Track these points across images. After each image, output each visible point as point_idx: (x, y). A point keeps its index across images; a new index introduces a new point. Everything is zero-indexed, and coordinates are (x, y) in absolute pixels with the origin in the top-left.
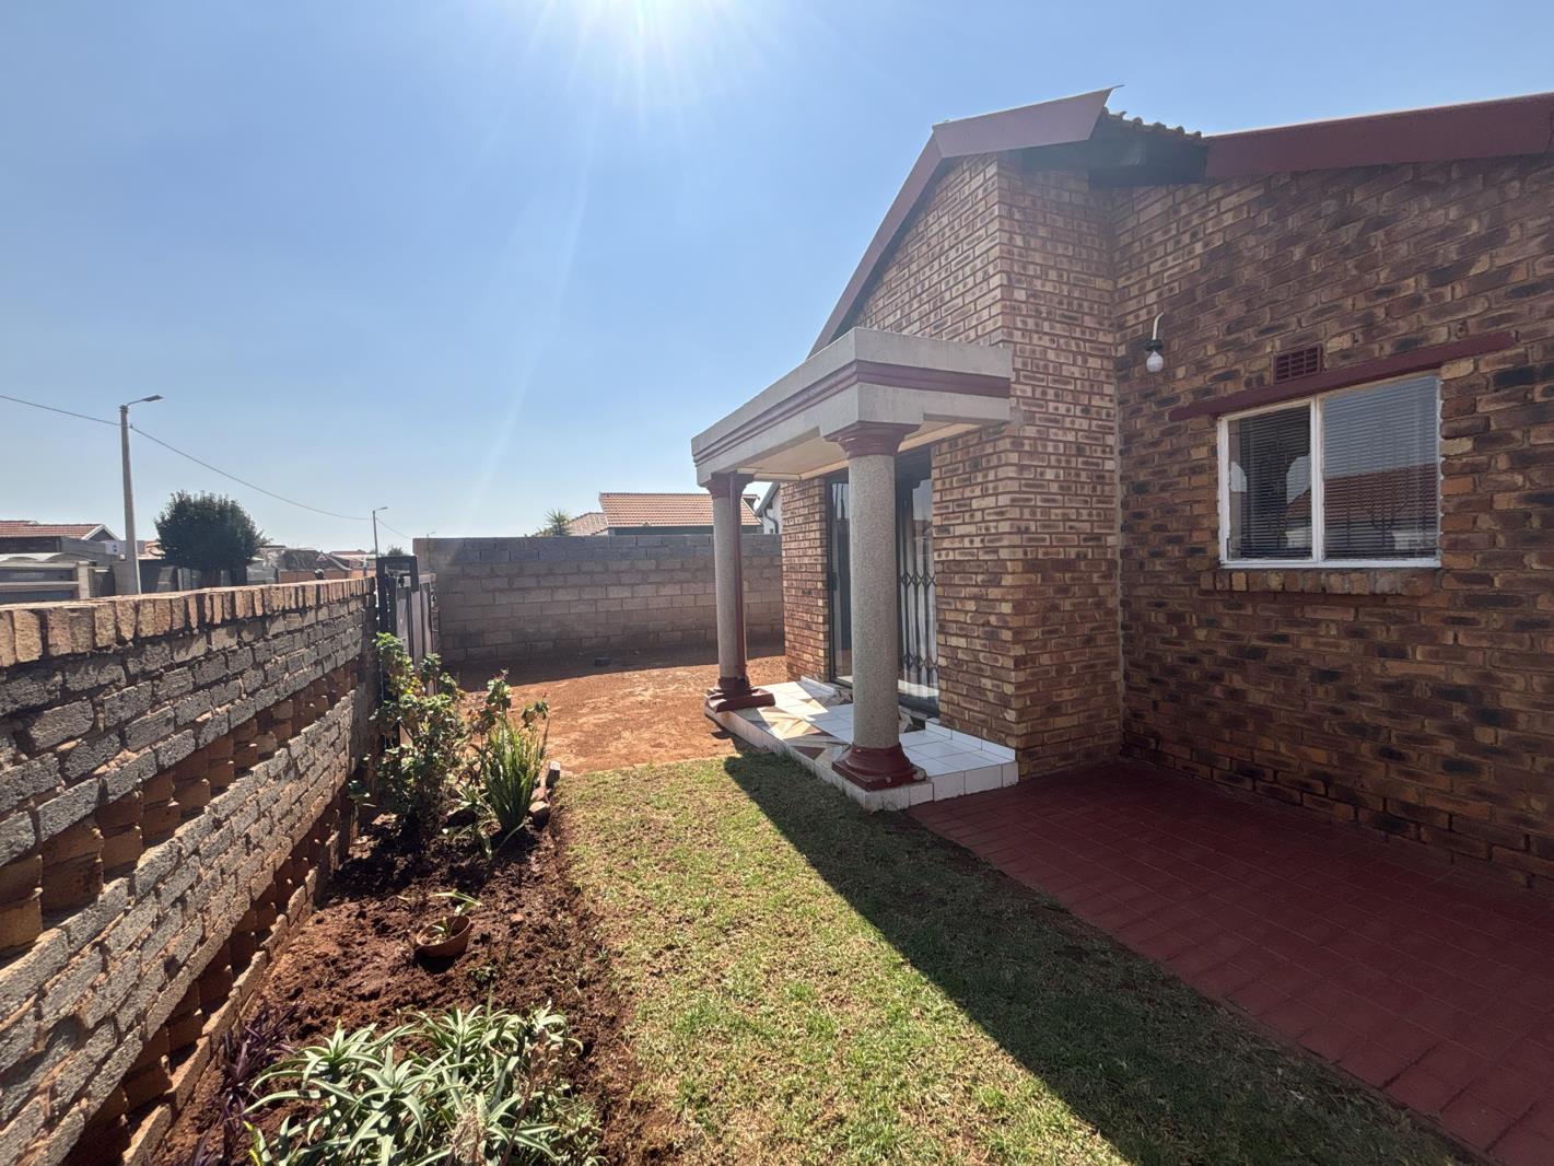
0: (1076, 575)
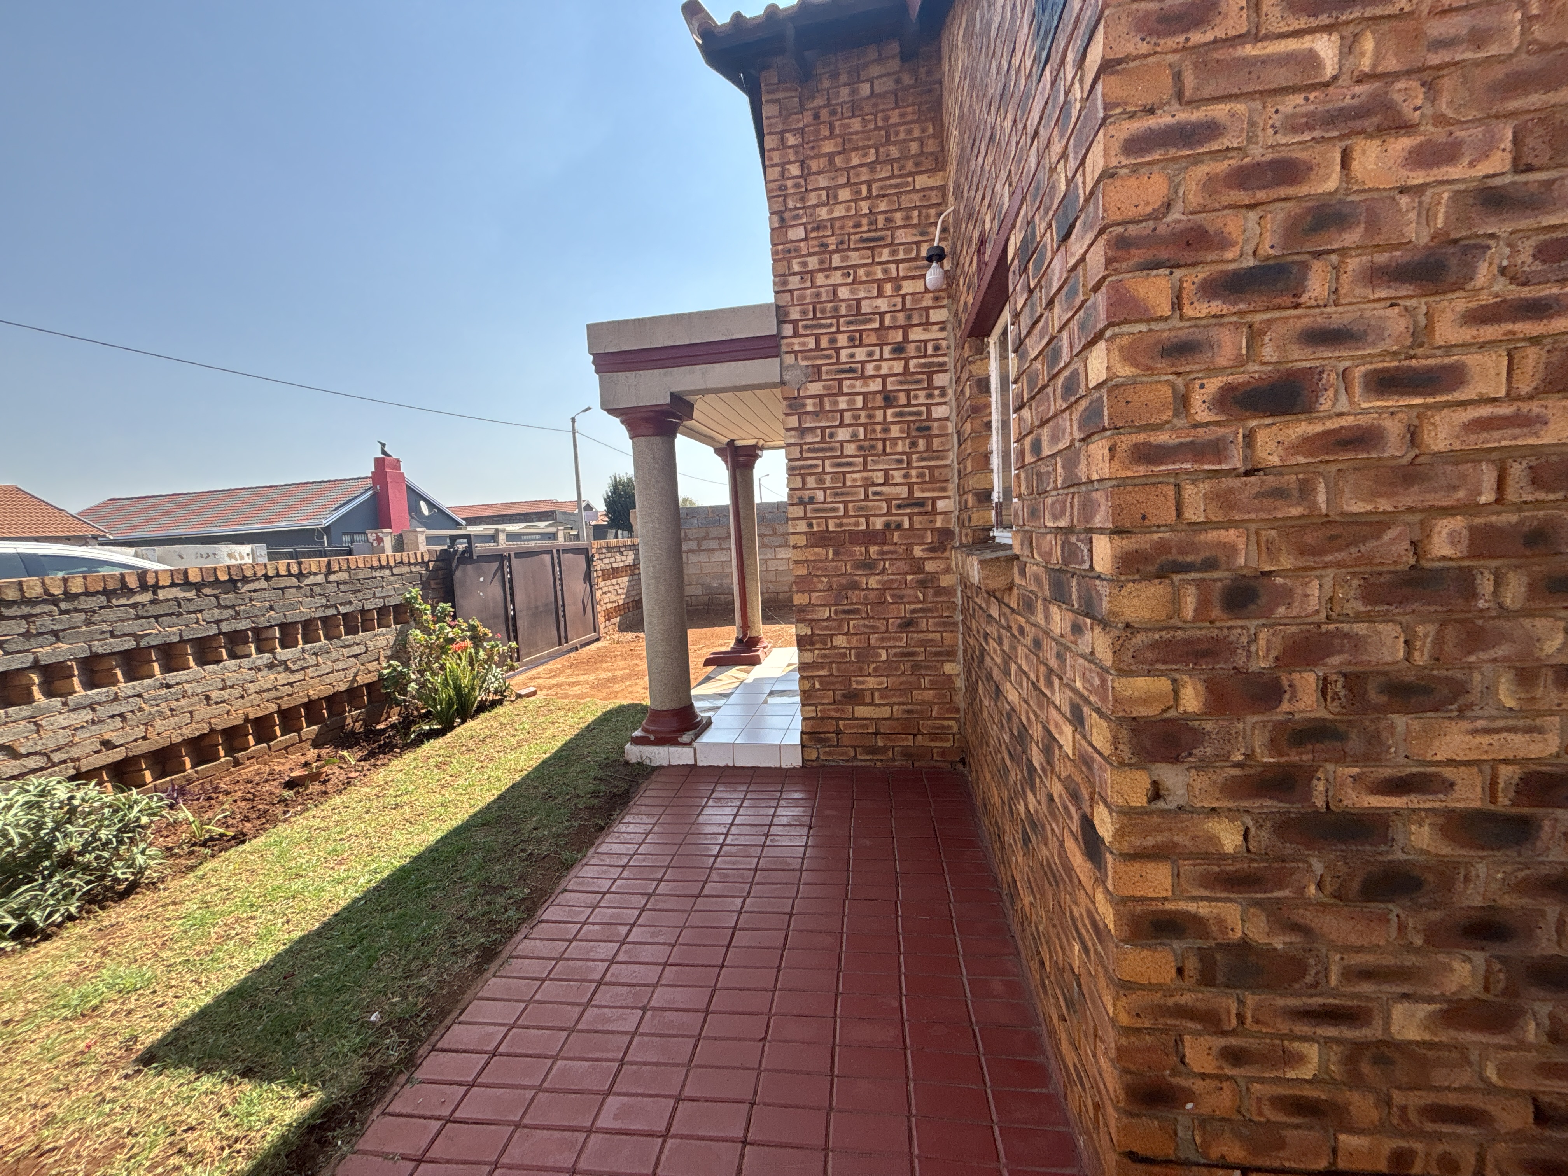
0: (885, 548)
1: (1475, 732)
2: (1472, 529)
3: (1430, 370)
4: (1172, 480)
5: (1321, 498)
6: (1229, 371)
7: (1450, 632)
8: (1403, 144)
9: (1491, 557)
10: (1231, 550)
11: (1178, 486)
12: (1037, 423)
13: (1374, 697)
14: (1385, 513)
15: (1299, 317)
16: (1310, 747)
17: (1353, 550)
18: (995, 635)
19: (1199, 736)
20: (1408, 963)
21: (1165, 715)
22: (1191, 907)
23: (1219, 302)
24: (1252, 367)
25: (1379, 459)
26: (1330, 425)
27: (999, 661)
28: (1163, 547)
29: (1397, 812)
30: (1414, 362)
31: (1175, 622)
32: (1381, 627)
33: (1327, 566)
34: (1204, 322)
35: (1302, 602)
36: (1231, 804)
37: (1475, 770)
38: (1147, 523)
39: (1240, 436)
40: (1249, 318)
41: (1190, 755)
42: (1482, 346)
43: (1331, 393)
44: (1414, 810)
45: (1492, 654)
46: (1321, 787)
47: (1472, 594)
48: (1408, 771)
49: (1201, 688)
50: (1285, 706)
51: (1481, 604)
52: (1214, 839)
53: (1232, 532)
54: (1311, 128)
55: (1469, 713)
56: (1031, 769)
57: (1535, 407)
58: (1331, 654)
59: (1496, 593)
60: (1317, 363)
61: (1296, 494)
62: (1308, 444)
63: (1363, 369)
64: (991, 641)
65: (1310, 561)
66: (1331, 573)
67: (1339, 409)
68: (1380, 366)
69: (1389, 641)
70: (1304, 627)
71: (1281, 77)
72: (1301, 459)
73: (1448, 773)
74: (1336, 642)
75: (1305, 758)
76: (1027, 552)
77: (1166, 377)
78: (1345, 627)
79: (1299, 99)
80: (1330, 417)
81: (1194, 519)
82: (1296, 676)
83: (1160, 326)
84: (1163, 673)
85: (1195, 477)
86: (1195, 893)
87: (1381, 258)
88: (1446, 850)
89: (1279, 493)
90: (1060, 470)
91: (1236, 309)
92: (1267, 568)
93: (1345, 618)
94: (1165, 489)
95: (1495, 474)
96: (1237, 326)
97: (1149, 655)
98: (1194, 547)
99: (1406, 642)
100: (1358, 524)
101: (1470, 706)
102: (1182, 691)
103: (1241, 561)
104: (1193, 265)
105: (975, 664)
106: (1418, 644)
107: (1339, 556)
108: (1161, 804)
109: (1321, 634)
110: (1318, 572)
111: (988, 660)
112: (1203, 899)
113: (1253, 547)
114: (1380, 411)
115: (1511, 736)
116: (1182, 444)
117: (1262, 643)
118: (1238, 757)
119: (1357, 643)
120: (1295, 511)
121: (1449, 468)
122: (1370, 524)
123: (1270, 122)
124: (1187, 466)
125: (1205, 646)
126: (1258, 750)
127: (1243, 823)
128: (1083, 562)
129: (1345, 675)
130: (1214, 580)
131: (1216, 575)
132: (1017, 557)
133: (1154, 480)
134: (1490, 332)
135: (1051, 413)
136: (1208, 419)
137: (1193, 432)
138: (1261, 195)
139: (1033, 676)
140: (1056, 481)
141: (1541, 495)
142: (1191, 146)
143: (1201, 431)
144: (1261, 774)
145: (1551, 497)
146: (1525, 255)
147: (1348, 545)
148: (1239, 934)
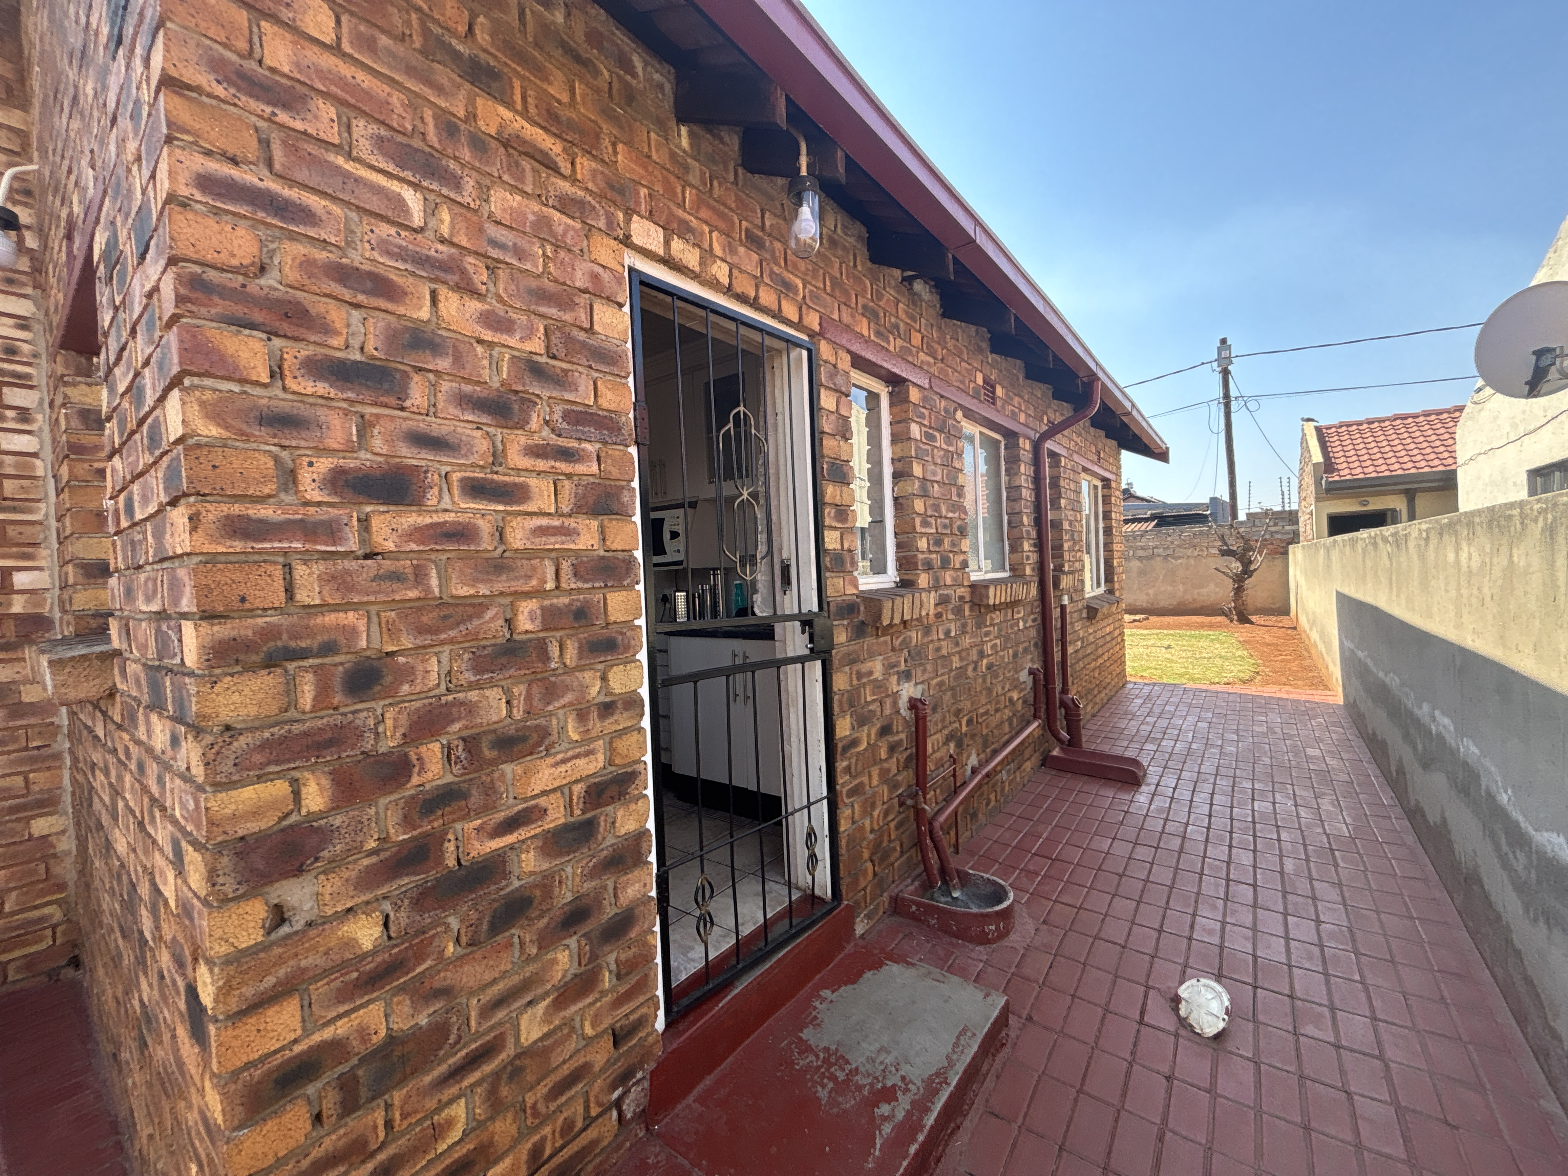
1: (556, 765)
2: (542, 608)
3: (506, 484)
4: (281, 559)
5: (434, 582)
6: (342, 454)
7: (535, 690)
8: (474, 306)
9: (556, 629)
10: (353, 632)
11: (288, 568)
12: (129, 477)
13: (488, 753)
14: (484, 596)
15: (405, 419)
16: (440, 813)
17: (462, 628)
18: (101, 765)
19: (325, 835)
20: (528, 974)
21: (285, 823)
22: (327, 1034)
23: (326, 385)
24: (363, 455)
25: (477, 551)
26: (436, 518)
27: (107, 799)
28: (269, 633)
29: (512, 847)
30: (495, 477)
31: (292, 714)
32: (487, 692)
33: (442, 643)
34: (311, 400)
35: (424, 678)
36: (368, 896)
37: (559, 794)
38: (247, 606)
39: (355, 519)
40: (359, 408)
41: (317, 859)
42: (539, 473)
43: (436, 490)
44: (523, 841)
45: (562, 702)
46: (450, 847)
47: (545, 657)
48: (516, 809)
49: (326, 782)
50: (415, 780)
51: (553, 665)
52: (350, 943)
53: (351, 614)
54: (405, 261)
55: (553, 751)
56: (144, 942)
57: (571, 523)
58: (453, 721)
59: (561, 654)
60: (423, 463)
61: (411, 577)
62: (419, 533)
63: (459, 475)
64: (97, 772)
65: (428, 640)
66: (447, 648)
67: (443, 506)
68: (472, 475)
69: (494, 703)
70: (426, 701)
71: (374, 204)
72: (414, 547)
73: (542, 802)
74: (455, 710)
75: (436, 824)
76: (125, 646)
77: (268, 448)
78: (461, 696)
79: (393, 231)
80: (436, 511)
81: (307, 601)
82: (423, 749)
83: (257, 391)
84: (279, 775)
85: (307, 558)
86: (333, 1014)
87: (467, 388)
88: (545, 866)
89: (396, 577)
90: (150, 537)
91: (345, 396)
92: (391, 648)
93: (460, 688)
94: (270, 568)
95: (553, 568)
96: (346, 413)
97: (258, 758)
98: (310, 632)
99: (508, 702)
100: (465, 605)
101: (552, 745)
102: (304, 790)
103: (363, 644)
104: (295, 339)
105: (84, 812)
106: (515, 702)
107: (452, 633)
108: (285, 929)
109: (441, 706)
110: (436, 649)
111: (96, 800)
112: (340, 1017)
113: (375, 628)
114: (475, 512)
115: (577, 762)
116: (290, 522)
117: (389, 722)
118: (372, 844)
119: (471, 709)
120: (412, 594)
121: (525, 562)
122: (473, 605)
123: (366, 238)
124: (298, 545)
125: (329, 735)
126: (392, 831)
127: (382, 912)
128: (175, 655)
129: (464, 739)
130: (335, 665)
131: (338, 659)
132: (118, 653)
133: (256, 558)
134: (542, 464)
135: (140, 467)
136: (319, 499)
137: (302, 510)
138: (361, 298)
139: (138, 814)
140: (147, 553)
141: (580, 585)
142: (283, 219)
143: (312, 510)
144: (398, 852)
145: (586, 586)
146: (557, 416)
147: (458, 624)
148: (383, 1033)
